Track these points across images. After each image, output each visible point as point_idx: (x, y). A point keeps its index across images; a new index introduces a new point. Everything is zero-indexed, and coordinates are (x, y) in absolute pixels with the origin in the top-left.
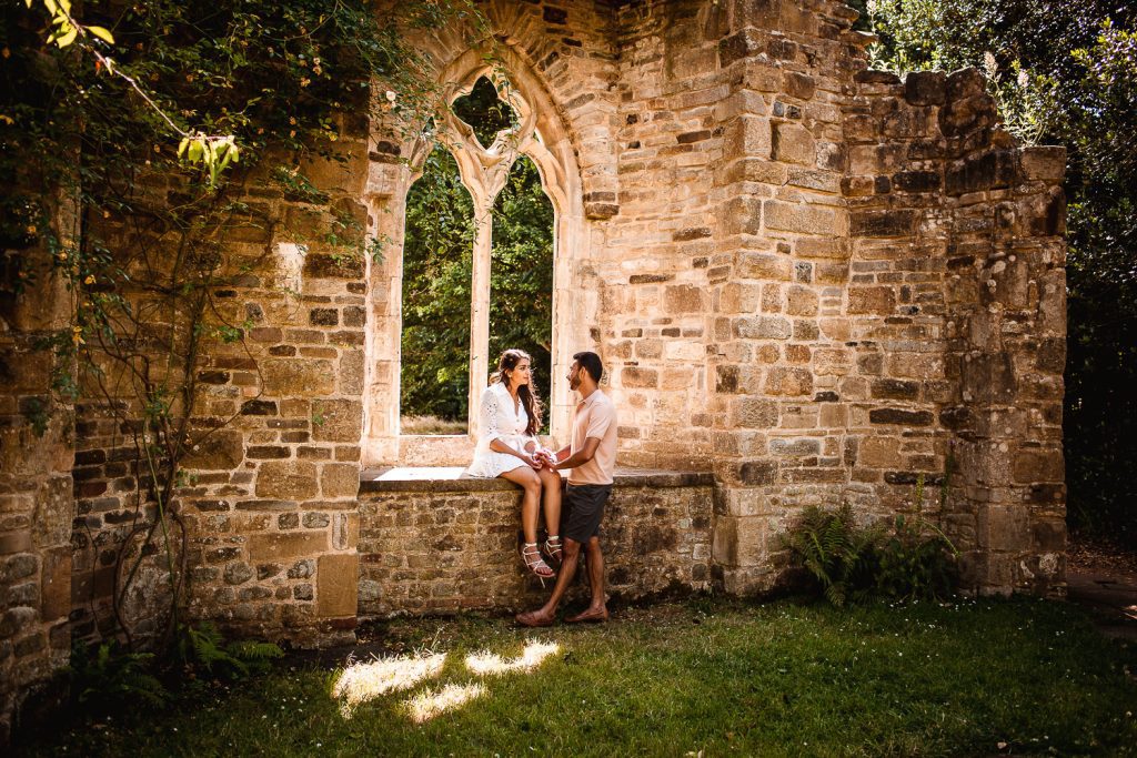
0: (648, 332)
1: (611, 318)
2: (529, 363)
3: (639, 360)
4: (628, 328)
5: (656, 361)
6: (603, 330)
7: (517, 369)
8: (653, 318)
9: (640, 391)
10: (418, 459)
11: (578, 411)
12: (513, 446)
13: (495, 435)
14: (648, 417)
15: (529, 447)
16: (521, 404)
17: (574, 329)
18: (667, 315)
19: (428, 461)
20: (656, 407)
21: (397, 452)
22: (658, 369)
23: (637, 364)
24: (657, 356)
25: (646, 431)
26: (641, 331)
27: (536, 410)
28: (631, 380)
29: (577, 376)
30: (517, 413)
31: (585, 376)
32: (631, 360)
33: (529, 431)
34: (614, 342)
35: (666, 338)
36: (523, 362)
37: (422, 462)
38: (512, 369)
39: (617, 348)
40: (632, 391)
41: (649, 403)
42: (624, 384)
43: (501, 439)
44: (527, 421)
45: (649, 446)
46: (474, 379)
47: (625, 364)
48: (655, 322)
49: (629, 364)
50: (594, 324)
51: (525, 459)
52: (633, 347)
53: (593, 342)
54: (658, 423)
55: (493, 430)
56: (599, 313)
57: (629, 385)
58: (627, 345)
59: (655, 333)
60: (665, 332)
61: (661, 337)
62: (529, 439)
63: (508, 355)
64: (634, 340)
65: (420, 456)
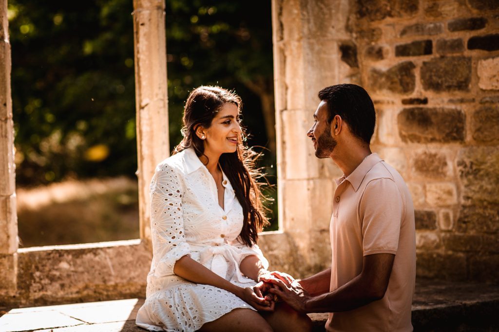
0: (443, 45)
1: (375, 25)
2: (238, 111)
3: (429, 94)
4: (406, 40)
5: (459, 95)
6: (362, 46)
7: (217, 125)
8: (450, 19)
9: (433, 148)
10: (52, 290)
11: (337, 199)
12: (218, 268)
13: (183, 249)
14: (449, 193)
15: (248, 268)
16: (228, 186)
17: (312, 49)
18: (475, 13)
19: (72, 291)
20: (464, 174)
21: (15, 280)
22: (464, 108)
23: (425, 101)
24: (463, 85)
25: (447, 217)
26: (429, 43)
27: (256, 197)
28: (416, 131)
29: (328, 132)
30: (222, 203)
31: (343, 133)
32: (414, 95)
33: (247, 236)
34: (382, 66)
35: (475, 53)
36: (227, 111)
37: (61, 294)
38: (207, 123)
39: (389, 75)
40: (420, 149)
41: (451, 168)
42: (404, 138)
43: (195, 257)
44: (242, 217)
45: (452, 242)
46: (144, 143)
47: (404, 102)
48: (455, 27)
49: (411, 101)
50: (344, 37)
51: (243, 294)
52: (417, 73)
53: (346, 68)
54: (469, 202)
55: (180, 239)
56: (353, 18)
57: (415, 139)
58: (406, 70)
59: (456, 45)
60: (474, 44)
61: (467, 53)
62: (246, 251)
63: (200, 97)
64: (418, 61)
65: (57, 285)
